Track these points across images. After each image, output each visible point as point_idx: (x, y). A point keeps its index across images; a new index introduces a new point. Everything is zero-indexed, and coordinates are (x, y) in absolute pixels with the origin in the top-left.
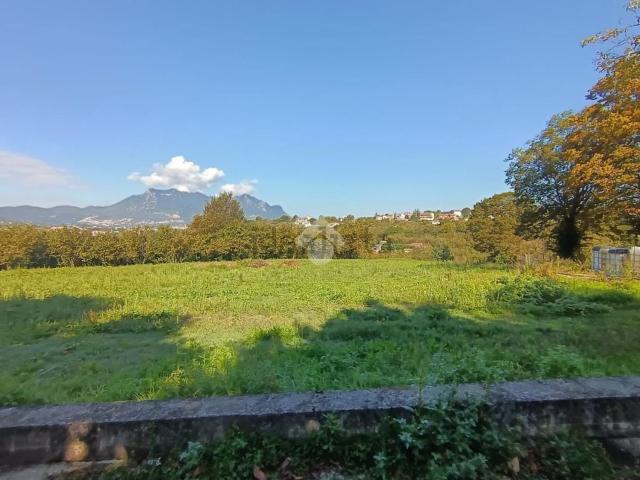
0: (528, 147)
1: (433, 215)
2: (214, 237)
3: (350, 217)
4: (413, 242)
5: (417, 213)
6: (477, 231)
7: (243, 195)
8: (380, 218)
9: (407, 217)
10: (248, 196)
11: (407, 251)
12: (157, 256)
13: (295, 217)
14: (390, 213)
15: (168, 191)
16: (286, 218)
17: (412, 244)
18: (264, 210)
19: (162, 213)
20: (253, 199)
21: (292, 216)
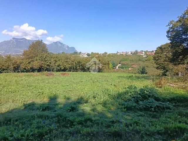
0: (178, 19)
1: (144, 53)
2: (33, 61)
3: (106, 53)
4: (133, 65)
5: (136, 52)
6: (157, 60)
7: (57, 42)
8: (119, 54)
9: (131, 53)
10: (59, 42)
11: (130, 69)
12: (4, 70)
13: (80, 53)
14: (124, 52)
15: (21, 39)
16: (76, 53)
17: (133, 66)
18: (67, 49)
19: (18, 49)
20: (61, 44)
21: (79, 52)
